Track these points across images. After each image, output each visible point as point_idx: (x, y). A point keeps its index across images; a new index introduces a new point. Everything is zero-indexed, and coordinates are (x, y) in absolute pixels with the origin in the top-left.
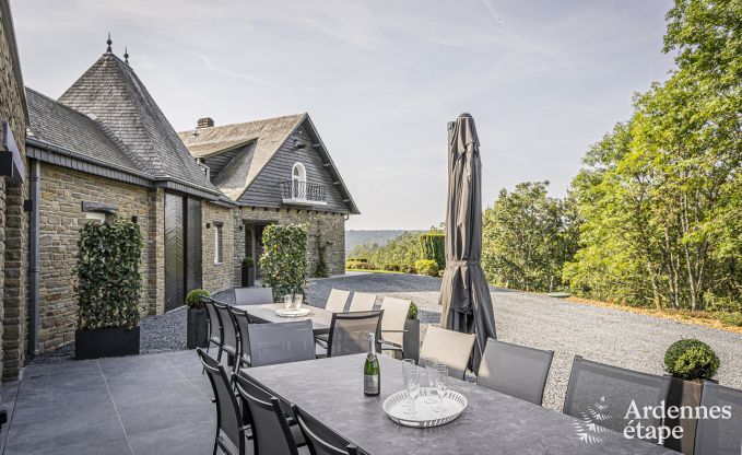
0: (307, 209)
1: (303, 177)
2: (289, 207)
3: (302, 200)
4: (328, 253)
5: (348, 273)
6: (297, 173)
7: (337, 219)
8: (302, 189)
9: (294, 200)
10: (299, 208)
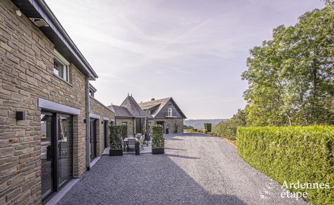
0: (172, 118)
1: (171, 111)
2: (168, 118)
3: (171, 116)
4: (179, 128)
5: (184, 132)
6: (170, 110)
7: (181, 120)
8: (171, 114)
9: (169, 116)
10: (170, 118)
